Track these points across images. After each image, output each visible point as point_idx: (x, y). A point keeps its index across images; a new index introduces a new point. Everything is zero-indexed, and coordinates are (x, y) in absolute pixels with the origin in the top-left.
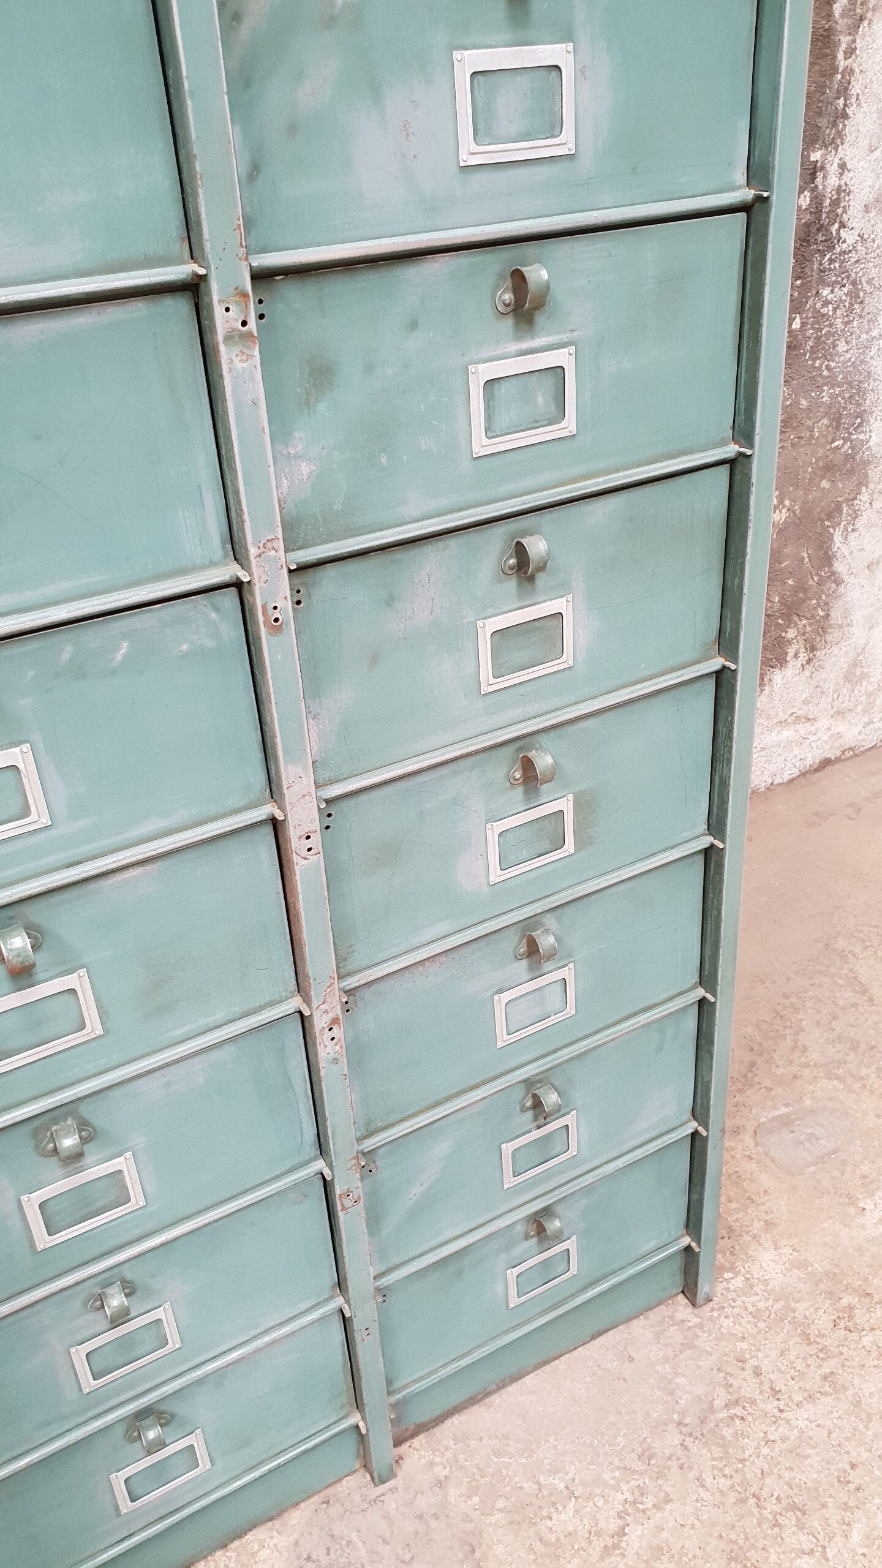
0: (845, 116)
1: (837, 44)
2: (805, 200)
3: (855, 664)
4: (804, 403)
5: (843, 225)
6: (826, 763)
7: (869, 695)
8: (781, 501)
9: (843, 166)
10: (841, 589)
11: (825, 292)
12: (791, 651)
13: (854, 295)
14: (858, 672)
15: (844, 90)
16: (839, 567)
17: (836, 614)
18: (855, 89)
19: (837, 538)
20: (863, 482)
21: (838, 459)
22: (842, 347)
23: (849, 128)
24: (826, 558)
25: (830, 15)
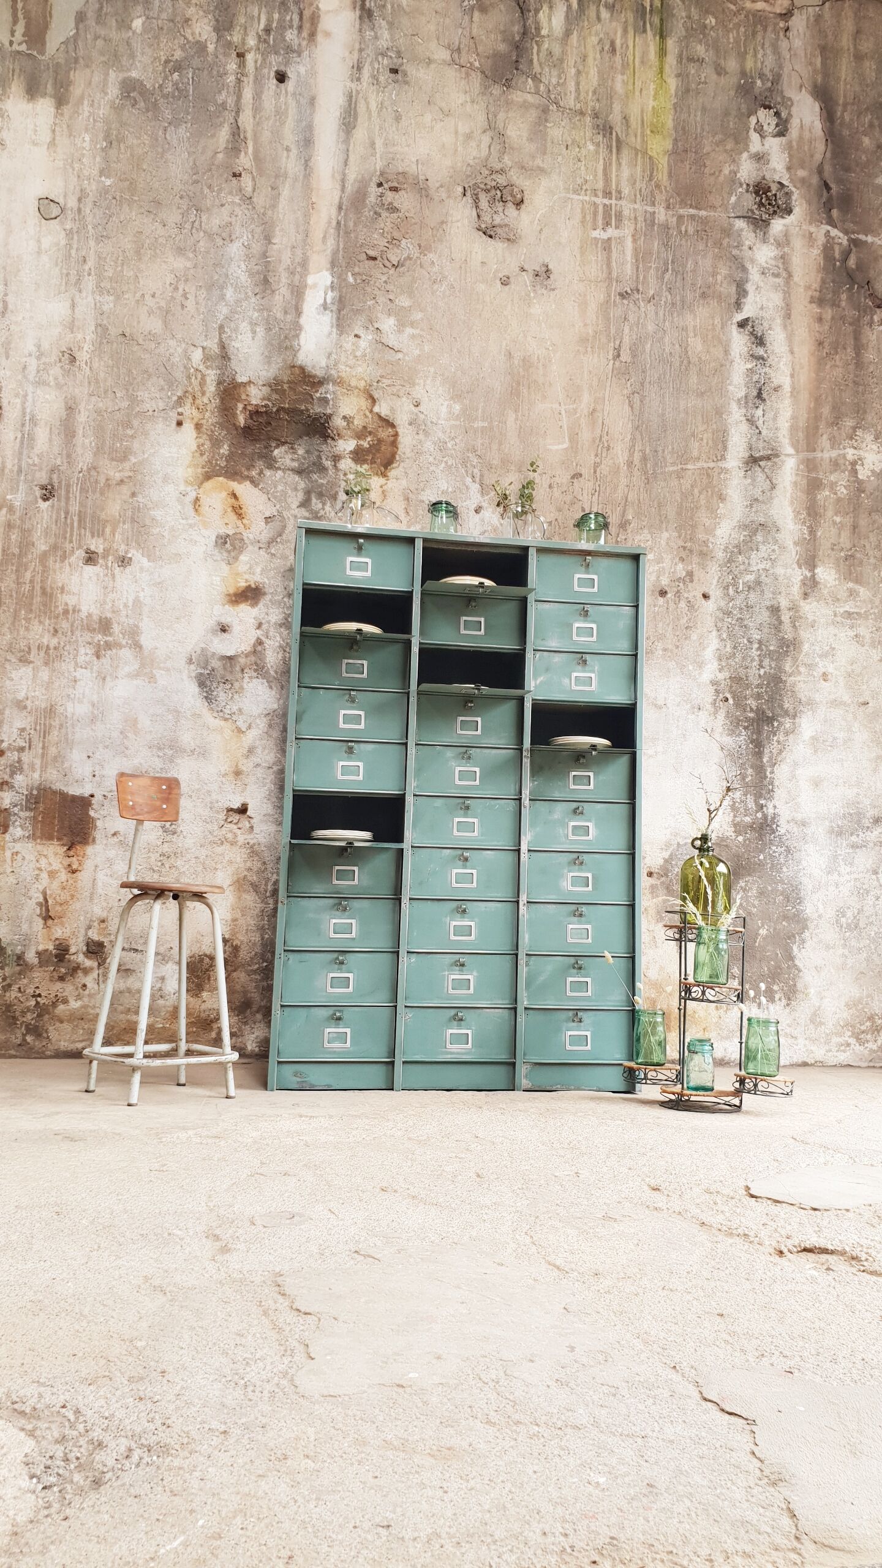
0: (772, 791)
1: (765, 770)
2: (759, 815)
3: (815, 1014)
4: (770, 888)
5: (777, 826)
6: (805, 1064)
7: (827, 1035)
8: (763, 925)
9: (775, 807)
10: (801, 974)
11: (774, 848)
12: (777, 996)
13: (788, 850)
14: (818, 1020)
15: (772, 783)
16: (797, 962)
17: (800, 986)
18: (776, 783)
19: (795, 948)
20: (805, 927)
21: (790, 914)
22: (785, 869)
23: (775, 795)
24: (791, 958)
25: (762, 762)
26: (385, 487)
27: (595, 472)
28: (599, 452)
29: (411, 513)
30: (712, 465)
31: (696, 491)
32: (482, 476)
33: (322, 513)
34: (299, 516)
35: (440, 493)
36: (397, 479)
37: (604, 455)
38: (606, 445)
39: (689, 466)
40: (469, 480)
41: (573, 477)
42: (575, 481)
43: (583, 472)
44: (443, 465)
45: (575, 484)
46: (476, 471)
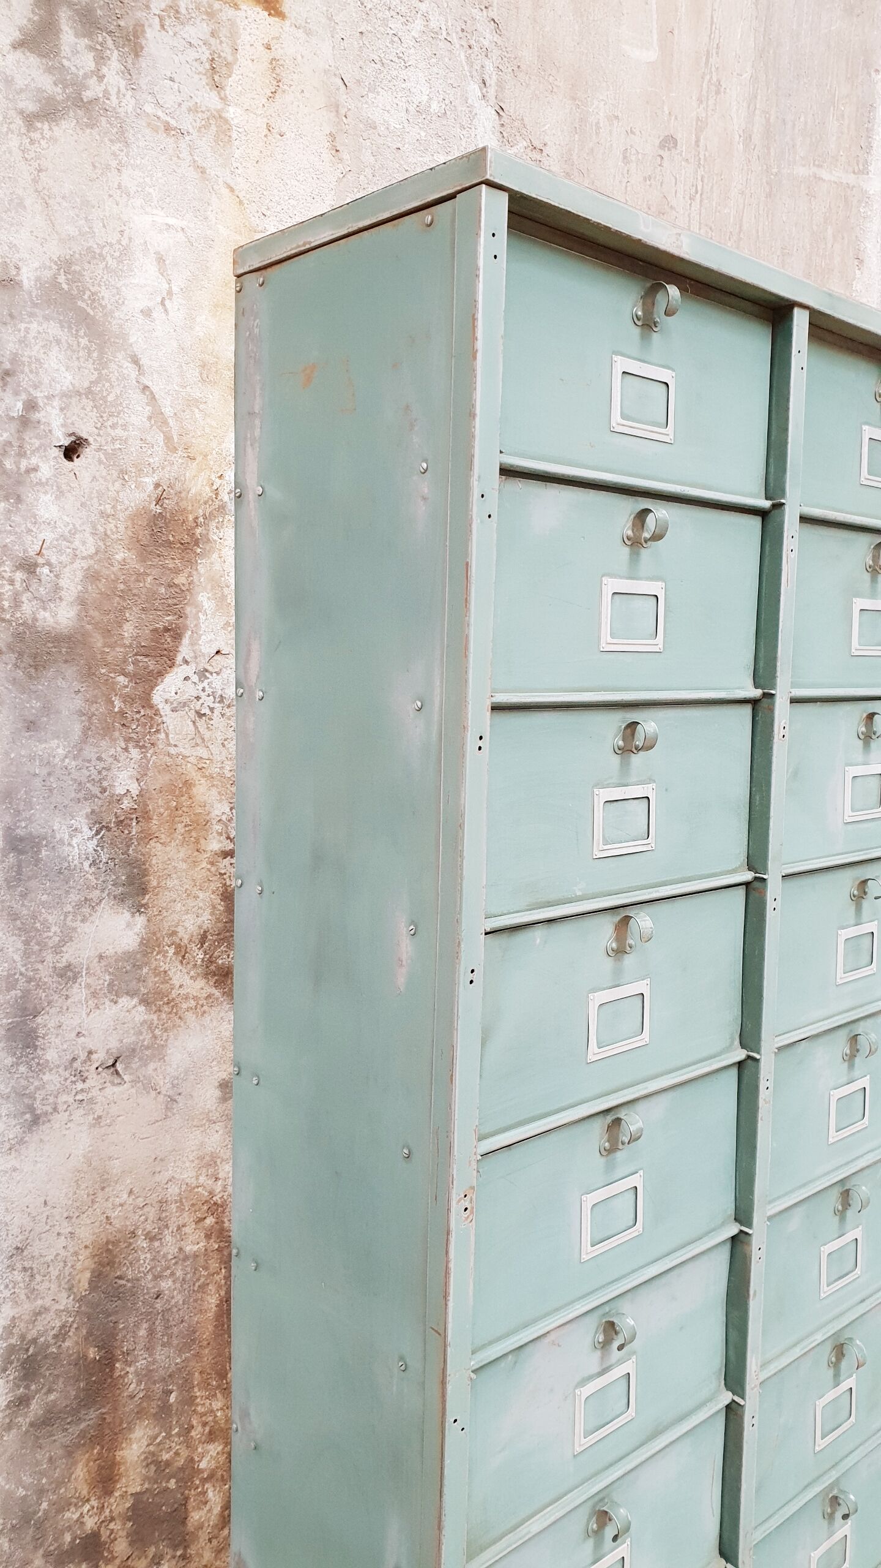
26: (277, 53)
27: (697, 141)
28: (704, 93)
29: (345, 156)
30: (851, 179)
31: (830, 231)
32: (500, 85)
33: (93, 90)
34: (20, 82)
35: (412, 109)
36: (308, 33)
37: (711, 102)
38: (715, 79)
39: (824, 174)
40: (474, 89)
41: (662, 146)
42: (665, 154)
43: (678, 136)
44: (418, 24)
45: (666, 163)
46: (490, 67)
